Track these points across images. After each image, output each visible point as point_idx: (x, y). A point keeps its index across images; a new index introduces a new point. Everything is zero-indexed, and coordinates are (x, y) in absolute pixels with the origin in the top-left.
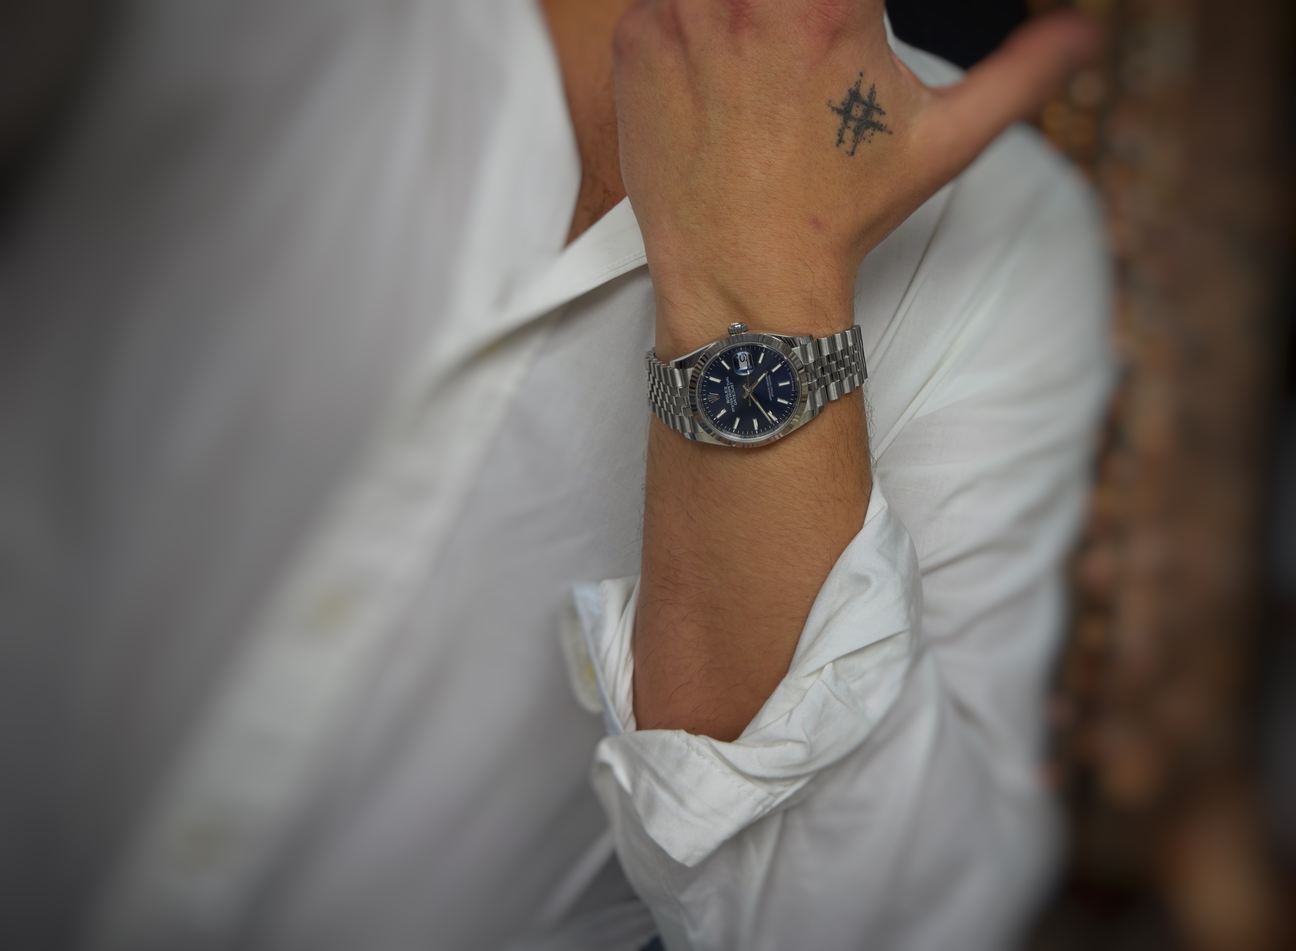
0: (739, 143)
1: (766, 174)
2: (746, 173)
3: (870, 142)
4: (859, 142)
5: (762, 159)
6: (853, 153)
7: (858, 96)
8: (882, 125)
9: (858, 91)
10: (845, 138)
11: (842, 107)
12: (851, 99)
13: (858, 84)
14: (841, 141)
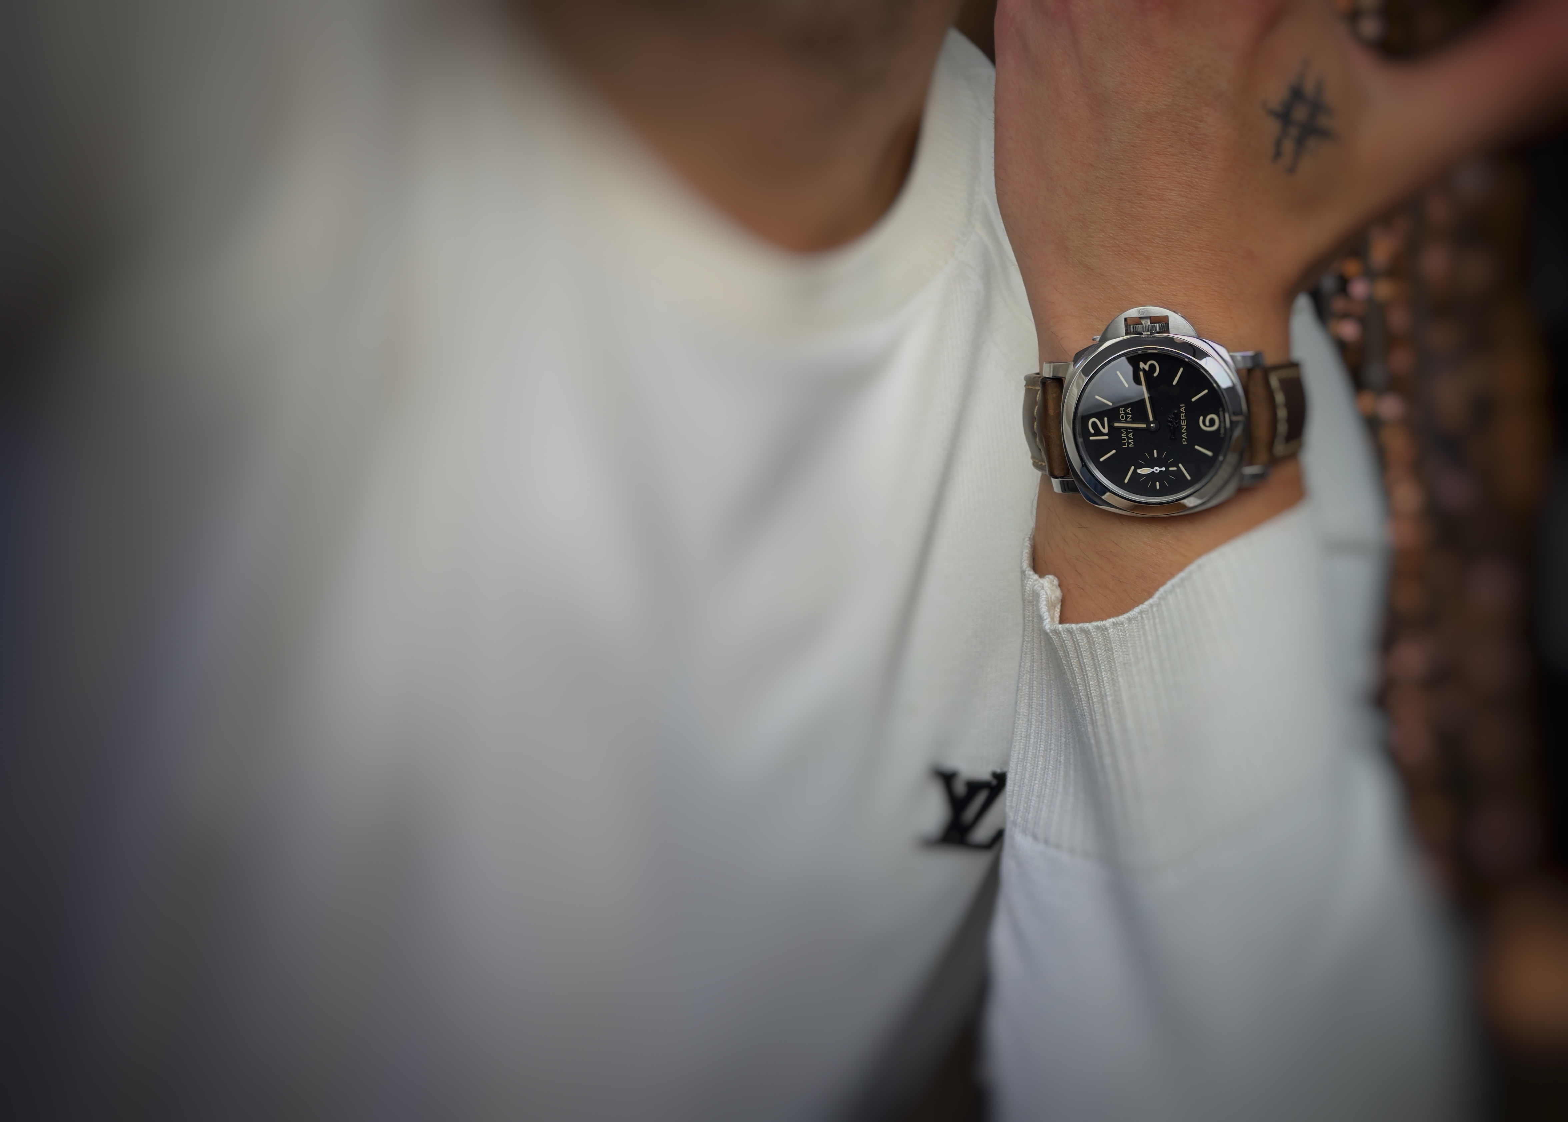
0: (1151, 159)
1: (1187, 197)
2: (1160, 196)
3: (1314, 154)
4: (1301, 156)
6: (1293, 170)
7: (1301, 94)
8: (1329, 131)
9: (1302, 87)
10: (1283, 150)
11: (1281, 110)
12: (1292, 98)
13: (1301, 78)
14: (1278, 154)
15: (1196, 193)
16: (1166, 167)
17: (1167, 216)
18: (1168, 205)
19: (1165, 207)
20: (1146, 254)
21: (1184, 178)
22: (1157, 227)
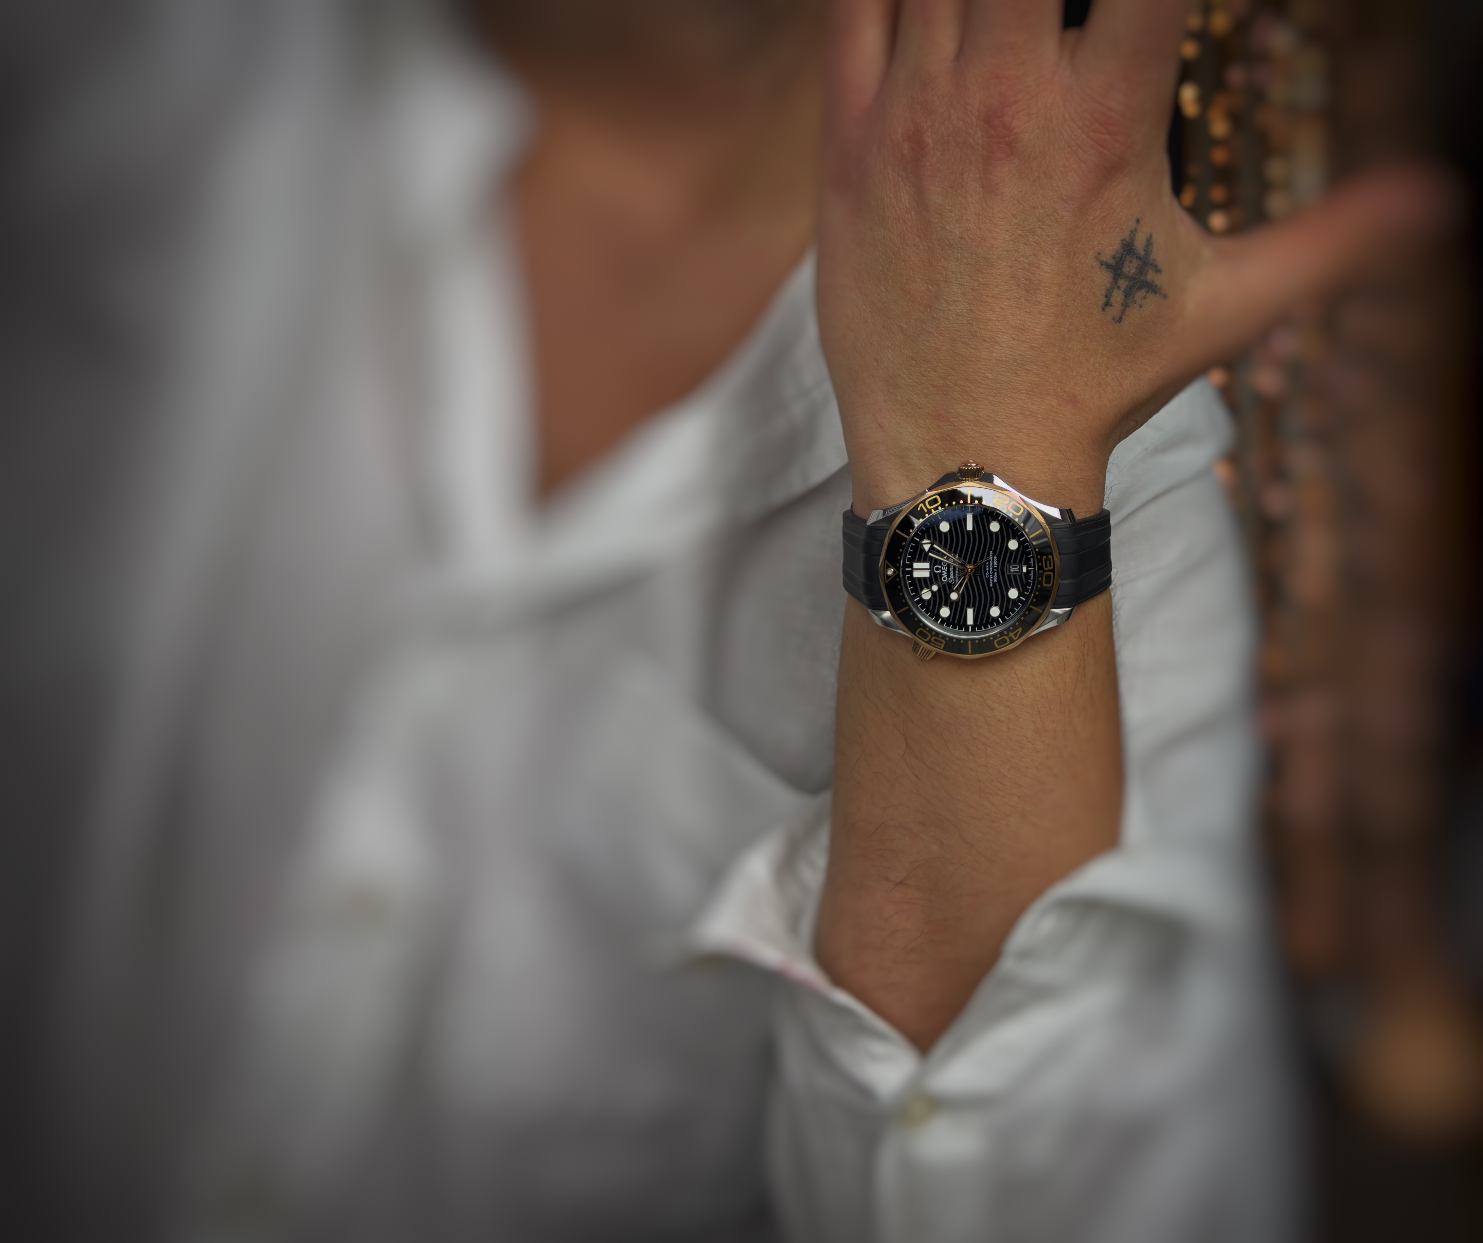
0: (988, 302)
1: (1018, 340)
2: (992, 338)
3: (1141, 306)
4: (1128, 306)
5: (1015, 322)
6: (1120, 320)
7: (1132, 249)
8: (1156, 286)
9: (1133, 241)
10: (1113, 300)
11: (1112, 262)
12: (1124, 251)
13: (1133, 232)
14: (1107, 304)
15: (1028, 337)
16: (1000, 310)
17: (998, 358)
18: (999, 348)
19: (997, 349)
20: (974, 395)
21: (1018, 322)
22: (988, 368)
